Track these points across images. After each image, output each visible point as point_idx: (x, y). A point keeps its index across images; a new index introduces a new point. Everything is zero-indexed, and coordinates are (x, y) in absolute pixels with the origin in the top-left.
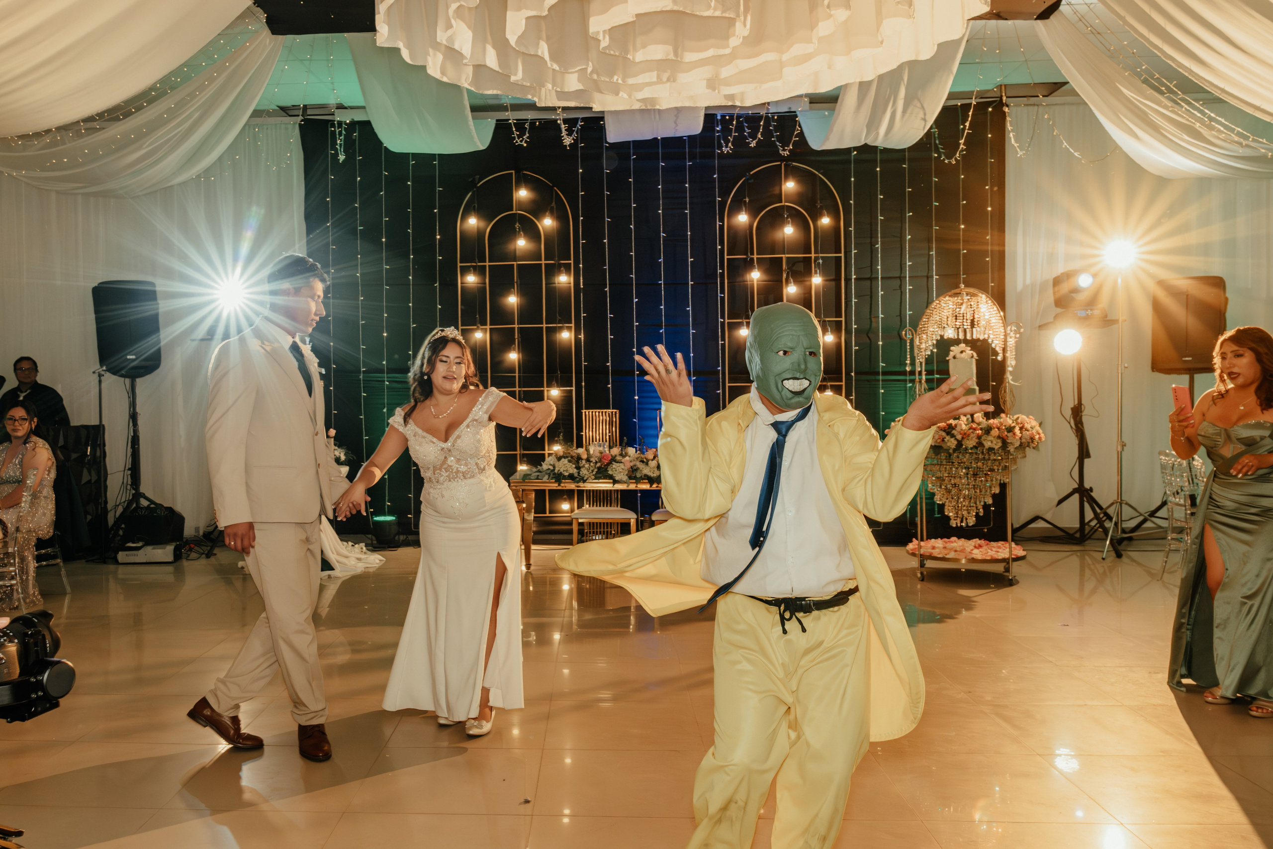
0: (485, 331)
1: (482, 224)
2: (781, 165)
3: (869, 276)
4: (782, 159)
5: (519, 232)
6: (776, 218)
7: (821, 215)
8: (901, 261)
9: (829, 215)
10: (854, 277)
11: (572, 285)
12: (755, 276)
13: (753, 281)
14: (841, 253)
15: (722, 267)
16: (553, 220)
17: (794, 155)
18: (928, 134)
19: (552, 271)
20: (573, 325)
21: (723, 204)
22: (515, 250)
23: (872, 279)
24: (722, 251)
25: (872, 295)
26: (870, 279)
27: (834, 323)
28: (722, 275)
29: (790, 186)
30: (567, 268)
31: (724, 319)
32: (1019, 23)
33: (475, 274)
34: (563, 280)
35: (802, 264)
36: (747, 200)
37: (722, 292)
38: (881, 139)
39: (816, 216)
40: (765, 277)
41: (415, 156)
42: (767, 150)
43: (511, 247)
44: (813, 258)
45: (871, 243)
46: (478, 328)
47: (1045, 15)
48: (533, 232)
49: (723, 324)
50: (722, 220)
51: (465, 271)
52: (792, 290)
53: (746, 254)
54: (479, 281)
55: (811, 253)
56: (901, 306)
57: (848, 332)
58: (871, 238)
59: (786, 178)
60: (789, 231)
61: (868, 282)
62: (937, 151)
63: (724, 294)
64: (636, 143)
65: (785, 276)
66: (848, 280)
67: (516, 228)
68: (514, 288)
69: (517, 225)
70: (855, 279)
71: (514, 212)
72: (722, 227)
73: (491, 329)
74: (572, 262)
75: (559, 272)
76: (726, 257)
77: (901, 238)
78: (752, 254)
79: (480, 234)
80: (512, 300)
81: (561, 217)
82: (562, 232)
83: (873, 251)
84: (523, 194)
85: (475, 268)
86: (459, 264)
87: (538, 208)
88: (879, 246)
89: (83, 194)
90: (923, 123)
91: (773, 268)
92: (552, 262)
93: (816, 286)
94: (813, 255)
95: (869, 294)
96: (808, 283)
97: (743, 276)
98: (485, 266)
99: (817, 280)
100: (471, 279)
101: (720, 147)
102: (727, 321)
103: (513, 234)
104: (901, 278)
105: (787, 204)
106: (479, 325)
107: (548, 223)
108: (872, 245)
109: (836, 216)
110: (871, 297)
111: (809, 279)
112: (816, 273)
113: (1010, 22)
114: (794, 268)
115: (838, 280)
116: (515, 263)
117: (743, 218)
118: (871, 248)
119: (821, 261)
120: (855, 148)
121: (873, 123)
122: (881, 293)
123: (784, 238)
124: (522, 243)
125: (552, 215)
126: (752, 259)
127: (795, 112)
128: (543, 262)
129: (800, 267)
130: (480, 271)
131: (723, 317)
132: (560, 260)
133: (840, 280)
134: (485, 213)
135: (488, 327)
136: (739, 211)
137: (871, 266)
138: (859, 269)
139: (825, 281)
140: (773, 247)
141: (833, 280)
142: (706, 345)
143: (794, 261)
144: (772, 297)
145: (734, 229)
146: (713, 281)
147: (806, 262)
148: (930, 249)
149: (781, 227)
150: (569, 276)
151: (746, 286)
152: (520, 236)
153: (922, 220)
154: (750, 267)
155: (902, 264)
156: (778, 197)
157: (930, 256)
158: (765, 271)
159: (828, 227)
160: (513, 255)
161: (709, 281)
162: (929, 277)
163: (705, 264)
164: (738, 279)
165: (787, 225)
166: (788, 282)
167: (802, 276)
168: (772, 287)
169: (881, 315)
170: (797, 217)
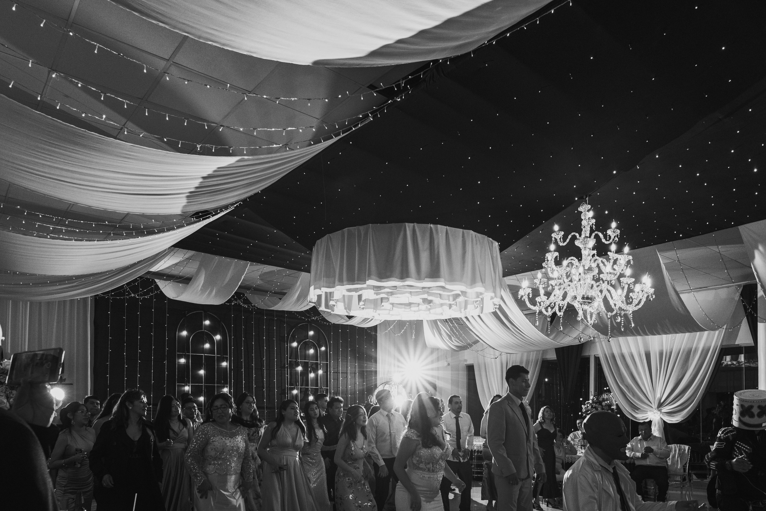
0: (189, 386)
1: (188, 335)
2: (309, 324)
3: (337, 371)
4: (308, 322)
5: (207, 340)
6: (306, 346)
7: (322, 346)
9: (324, 346)
10: (332, 372)
11: (228, 367)
12: (300, 369)
13: (299, 371)
14: (328, 362)
15: (287, 364)
16: (221, 337)
17: (312, 322)
19: (220, 360)
20: (228, 385)
21: (288, 337)
22: (203, 348)
23: (338, 373)
24: (287, 357)
25: (338, 379)
28: (287, 367)
29: (312, 333)
30: (227, 358)
33: (185, 359)
34: (224, 364)
35: (315, 365)
36: (297, 337)
37: (287, 374)
39: (320, 347)
40: (303, 370)
46: (186, 385)
48: (212, 342)
49: (287, 387)
50: (287, 344)
51: (180, 356)
52: (312, 375)
53: (296, 359)
54: (186, 362)
56: (347, 383)
58: (338, 357)
59: (310, 330)
60: (312, 351)
61: (336, 374)
65: (309, 369)
66: (330, 372)
67: (204, 339)
68: (203, 367)
69: (205, 337)
71: (203, 330)
72: (287, 347)
73: (192, 385)
74: (228, 356)
75: (223, 361)
76: (289, 360)
77: (347, 358)
78: (298, 360)
79: (187, 339)
80: (202, 372)
81: (224, 335)
82: (224, 342)
83: (338, 362)
84: (207, 322)
85: (185, 355)
86: (177, 353)
87: (214, 330)
88: (340, 360)
91: (305, 366)
92: (220, 356)
93: (320, 374)
94: (319, 362)
95: (337, 378)
96: (317, 373)
97: (294, 368)
98: (190, 355)
99: (320, 372)
100: (183, 361)
102: (289, 387)
103: (203, 341)
104: (347, 373)
105: (310, 340)
106: (187, 383)
107: (218, 337)
108: (338, 360)
109: (326, 347)
110: (338, 380)
111: (317, 371)
112: (320, 369)
115: (327, 372)
116: (203, 355)
117: (295, 344)
119: (321, 365)
122: (341, 379)
123: (309, 354)
124: (207, 346)
125: (220, 335)
128: (216, 355)
129: (314, 366)
130: (187, 358)
131: (287, 385)
132: (223, 355)
134: (191, 330)
135: (190, 384)
136: (293, 341)
137: (338, 368)
138: (333, 368)
139: (323, 372)
140: (306, 356)
141: (325, 372)
142: (281, 396)
143: (312, 364)
144: (305, 378)
145: (291, 347)
146: (284, 369)
147: (317, 364)
148: (356, 363)
149: (309, 350)
150: (227, 362)
151: (296, 373)
152: (206, 342)
153: (354, 352)
154: (298, 365)
155: (347, 368)
156: (307, 336)
157: (356, 366)
158: (303, 367)
159: (324, 351)
160: (203, 351)
161: (282, 369)
162: (355, 373)
163: (281, 362)
164: (293, 370)
165: (310, 349)
166: (311, 372)
167: (315, 370)
168: (305, 373)
169: (341, 387)
170: (314, 345)
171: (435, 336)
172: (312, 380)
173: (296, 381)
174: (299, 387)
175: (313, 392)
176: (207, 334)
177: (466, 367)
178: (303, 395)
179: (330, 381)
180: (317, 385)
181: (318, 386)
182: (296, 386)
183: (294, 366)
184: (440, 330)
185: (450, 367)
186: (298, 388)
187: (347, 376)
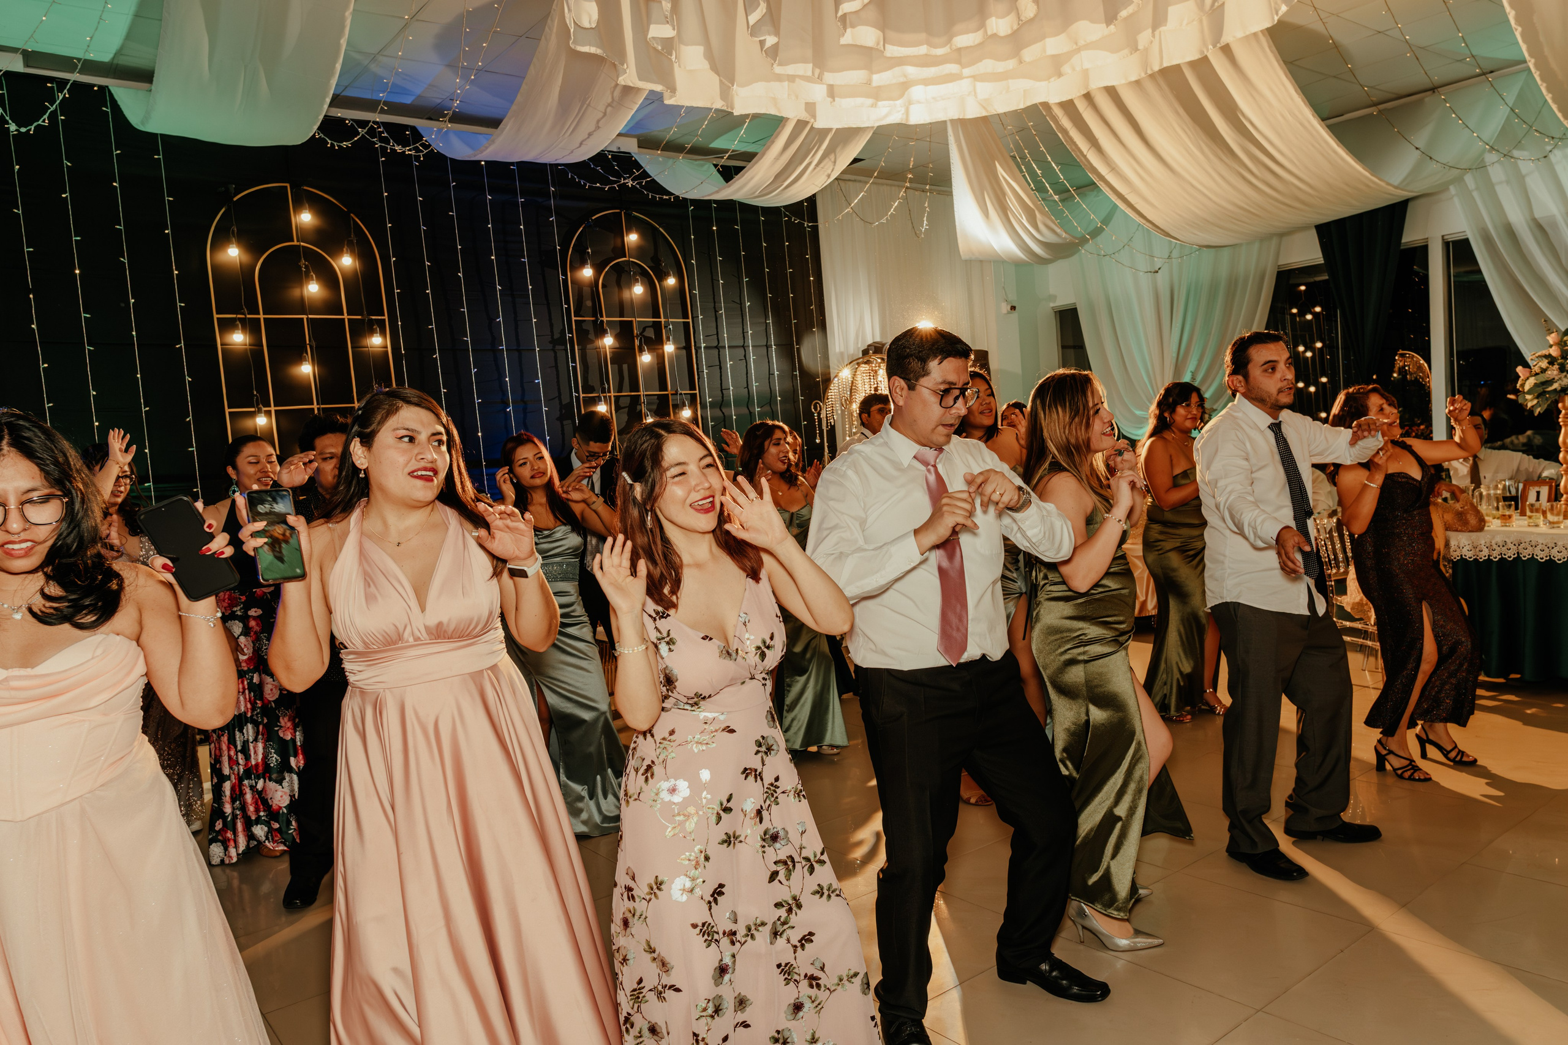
0: (268, 413)
1: (246, 258)
2: (620, 213)
3: (716, 344)
4: (623, 207)
5: (307, 273)
6: (621, 276)
7: (667, 275)
8: (743, 329)
9: (673, 274)
10: (703, 345)
11: (390, 349)
12: (608, 343)
13: (605, 348)
14: (688, 318)
15: (571, 332)
16: (354, 261)
19: (362, 329)
21: (564, 254)
22: (302, 298)
23: (719, 348)
24: (568, 310)
25: (720, 366)
26: (716, 347)
27: (689, 396)
28: (571, 339)
29: (632, 238)
30: (381, 324)
31: (579, 394)
33: (244, 329)
34: (376, 341)
35: (652, 329)
36: (589, 250)
37: (574, 361)
39: (662, 276)
40: (617, 345)
43: (296, 293)
44: (663, 323)
45: (715, 308)
46: (260, 411)
48: (328, 277)
49: (578, 398)
50: (565, 274)
51: (228, 326)
52: (646, 359)
53: (594, 315)
54: (251, 342)
55: (660, 318)
56: (747, 377)
57: (704, 407)
58: (715, 303)
59: (629, 231)
60: (638, 290)
61: (716, 352)
63: (576, 363)
65: (637, 342)
66: (698, 349)
67: (302, 268)
68: (307, 354)
69: (302, 263)
70: (705, 347)
71: (295, 243)
72: (565, 281)
73: (276, 411)
74: (386, 317)
75: (372, 332)
76: (574, 318)
77: (741, 304)
78: (602, 316)
79: (247, 272)
80: (306, 369)
81: (364, 255)
82: (369, 276)
83: (717, 319)
84: (306, 218)
85: (243, 321)
86: (216, 316)
87: (330, 241)
88: (722, 312)
91: (624, 332)
92: (359, 317)
93: (668, 353)
94: (663, 320)
95: (717, 363)
96: (661, 351)
97: (592, 342)
98: (259, 319)
100: (238, 338)
102: (582, 395)
103: (301, 279)
104: (744, 347)
105: (631, 259)
106: (261, 406)
107: (346, 262)
108: (716, 311)
109: (680, 275)
110: (720, 368)
111: (660, 347)
112: (668, 339)
114: (645, 334)
115: (687, 348)
116: (305, 317)
117: (587, 272)
118: (716, 315)
119: (671, 327)
122: (729, 362)
123: (631, 298)
124: (313, 289)
125: (352, 253)
126: (602, 322)
127: (629, 153)
128: (346, 316)
129: (650, 333)
130: (252, 327)
131: (577, 391)
132: (369, 314)
133: (691, 347)
134: (252, 241)
135: (273, 409)
136: (583, 264)
137: (717, 334)
138: (706, 336)
139: (677, 349)
140: (622, 308)
141: (684, 348)
142: (562, 426)
143: (644, 327)
144: (625, 367)
145: (578, 285)
146: (563, 347)
147: (657, 326)
148: (766, 318)
149: (630, 286)
150: (385, 337)
151: (599, 354)
152: (308, 278)
153: (757, 287)
154: (601, 332)
155: (744, 333)
156: (621, 251)
157: (767, 325)
158: (617, 337)
159: (674, 289)
160: (302, 306)
161: (557, 347)
162: (768, 347)
163: (551, 325)
164: (589, 346)
165: (634, 285)
166: (641, 350)
167: (654, 343)
168: (625, 355)
169: (731, 388)
170: (644, 274)
171: (986, 214)
172: (649, 369)
173: (603, 378)
174: (612, 394)
175: (655, 407)
176: (309, 254)
177: (1053, 314)
178: (625, 418)
179: (700, 372)
180: (663, 386)
181: (666, 390)
182: (603, 391)
183: (591, 336)
184: (1004, 194)
185: (1015, 314)
186: (610, 397)
187: (745, 356)
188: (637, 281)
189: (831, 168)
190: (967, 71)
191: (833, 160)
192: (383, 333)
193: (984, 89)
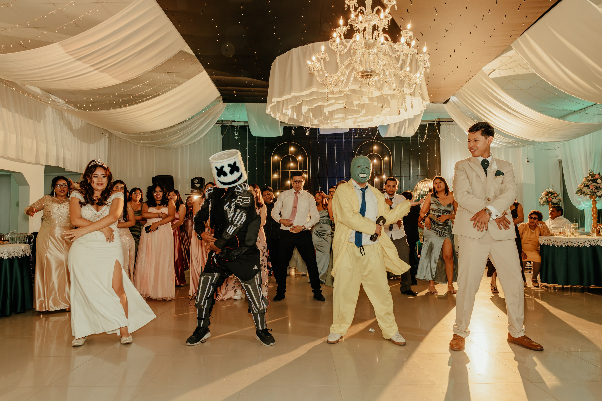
1: (279, 158)
2: (372, 141)
3: (400, 175)
4: (373, 140)
5: (291, 161)
7: (385, 157)
8: (410, 171)
9: (387, 157)
11: (308, 178)
14: (391, 168)
17: (376, 139)
18: (417, 133)
21: (355, 153)
22: (290, 167)
23: (401, 176)
26: (400, 176)
29: (375, 148)
32: (439, 104)
35: (379, 172)
36: (362, 152)
38: (402, 135)
39: (383, 157)
41: (257, 137)
42: (368, 137)
45: (400, 165)
47: (446, 102)
48: (295, 161)
51: (274, 173)
52: (376, 180)
54: (278, 176)
56: (410, 185)
58: (400, 164)
59: (374, 146)
60: (376, 161)
62: (419, 138)
64: (328, 135)
65: (374, 175)
67: (290, 160)
69: (290, 159)
71: (289, 155)
74: (308, 170)
77: (410, 164)
79: (278, 162)
81: (304, 156)
82: (305, 161)
83: (401, 168)
84: (292, 149)
86: (272, 171)
87: (297, 154)
88: (403, 166)
89: (156, 148)
90: (414, 131)
94: (383, 169)
96: (381, 178)
98: (280, 171)
100: (276, 176)
101: (354, 136)
103: (289, 162)
104: (410, 176)
105: (375, 153)
106: (278, 190)
107: (300, 158)
108: (401, 166)
109: (389, 157)
111: (381, 176)
112: (384, 174)
113: (436, 104)
114: (377, 173)
116: (290, 171)
119: (385, 171)
120: (395, 137)
121: (399, 130)
122: (404, 181)
124: (292, 165)
125: (301, 156)
129: (379, 173)
130: (278, 173)
132: (304, 170)
134: (280, 155)
137: (401, 173)
138: (397, 173)
143: (377, 171)
147: (381, 171)
148: (418, 168)
152: (291, 162)
153: (416, 158)
156: (372, 151)
157: (418, 170)
159: (387, 160)
162: (418, 176)
166: (375, 177)
169: (404, 188)
170: (378, 157)
176: (292, 157)
177: (558, 162)
185: (531, 163)
187: (410, 179)
188: (375, 159)
189: (413, 128)
190: (374, 117)
191: (412, 126)
192: (306, 173)
193: (388, 118)
